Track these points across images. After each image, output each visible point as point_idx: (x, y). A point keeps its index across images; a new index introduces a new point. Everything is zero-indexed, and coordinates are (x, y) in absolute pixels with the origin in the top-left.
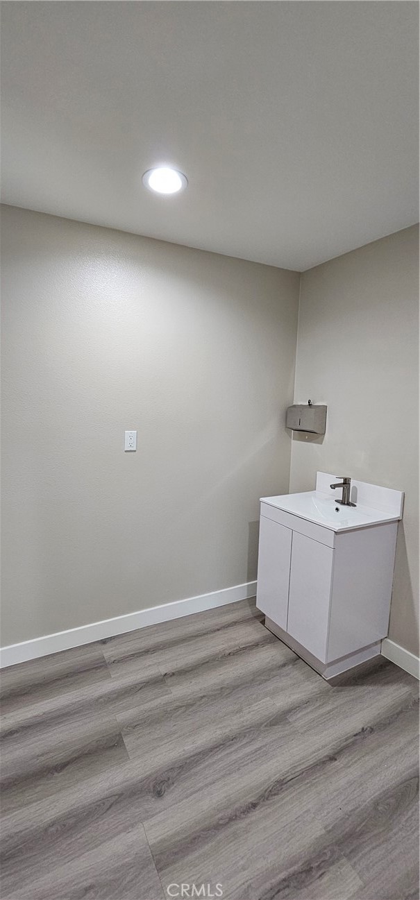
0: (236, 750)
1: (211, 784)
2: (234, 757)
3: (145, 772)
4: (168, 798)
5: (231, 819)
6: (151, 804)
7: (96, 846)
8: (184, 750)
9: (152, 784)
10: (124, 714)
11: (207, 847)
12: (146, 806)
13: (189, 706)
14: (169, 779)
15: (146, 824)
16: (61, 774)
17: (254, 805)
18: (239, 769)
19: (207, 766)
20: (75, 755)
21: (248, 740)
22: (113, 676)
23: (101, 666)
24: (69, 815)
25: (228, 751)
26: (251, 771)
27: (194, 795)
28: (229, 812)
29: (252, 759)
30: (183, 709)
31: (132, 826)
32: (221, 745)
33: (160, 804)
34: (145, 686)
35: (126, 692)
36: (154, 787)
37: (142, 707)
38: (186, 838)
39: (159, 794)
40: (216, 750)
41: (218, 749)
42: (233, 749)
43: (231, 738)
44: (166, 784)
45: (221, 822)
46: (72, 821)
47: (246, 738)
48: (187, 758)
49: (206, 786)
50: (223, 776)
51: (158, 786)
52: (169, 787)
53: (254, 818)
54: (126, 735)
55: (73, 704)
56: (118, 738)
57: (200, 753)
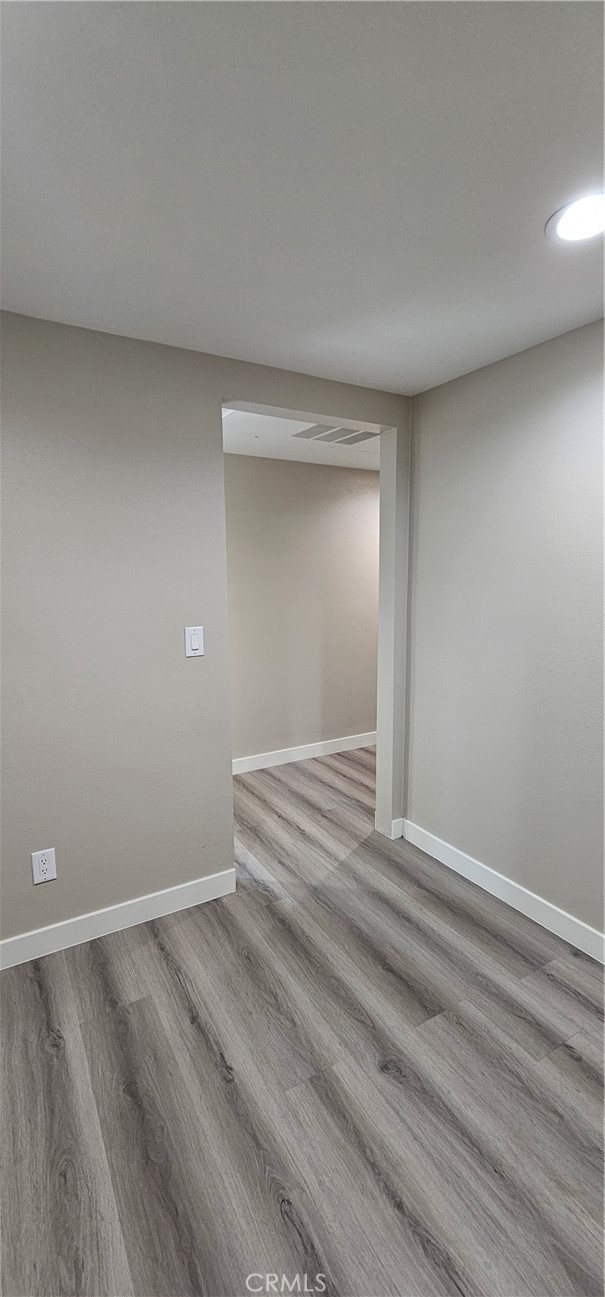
0: (478, 1177)
1: (413, 1133)
2: (466, 1173)
3: (406, 1048)
4: (381, 1079)
5: (373, 1165)
6: (372, 1060)
7: (324, 1019)
8: (449, 1092)
9: (395, 1058)
10: (473, 1008)
11: (337, 1132)
12: (368, 1056)
13: (529, 1093)
14: (404, 1077)
15: (350, 1059)
16: (383, 971)
17: (399, 1206)
18: (448, 1181)
19: (437, 1128)
20: (404, 976)
21: (509, 1206)
22: (523, 980)
23: (532, 963)
24: (347, 989)
25: (474, 1165)
26: (452, 1205)
27: (392, 1113)
28: (383, 1165)
29: (473, 1209)
30: (517, 1082)
31: (346, 1045)
32: (480, 1152)
33: (374, 1072)
34: (529, 1022)
35: (507, 1002)
36: (391, 1061)
37: (492, 1026)
38: (344, 1107)
39: (384, 1068)
40: (467, 1141)
41: (469, 1144)
42: (479, 1171)
43: (498, 1168)
44: (397, 1074)
45: (368, 1150)
46: (343, 994)
47: (510, 1199)
48: (440, 1098)
49: (409, 1128)
50: (429, 1154)
51: (393, 1065)
52: (395, 1077)
53: (380, 1201)
54: (445, 1017)
55: (462, 954)
56: (437, 1009)
57: (453, 1115)
